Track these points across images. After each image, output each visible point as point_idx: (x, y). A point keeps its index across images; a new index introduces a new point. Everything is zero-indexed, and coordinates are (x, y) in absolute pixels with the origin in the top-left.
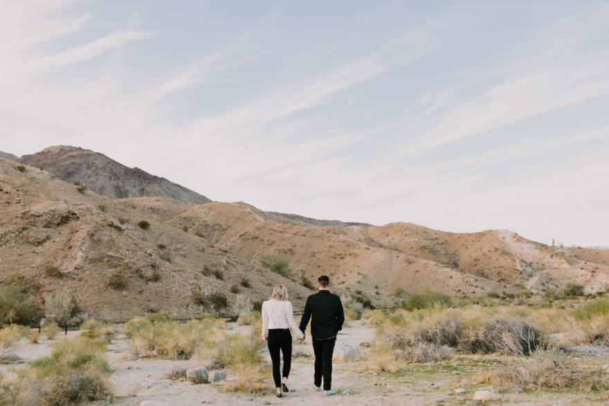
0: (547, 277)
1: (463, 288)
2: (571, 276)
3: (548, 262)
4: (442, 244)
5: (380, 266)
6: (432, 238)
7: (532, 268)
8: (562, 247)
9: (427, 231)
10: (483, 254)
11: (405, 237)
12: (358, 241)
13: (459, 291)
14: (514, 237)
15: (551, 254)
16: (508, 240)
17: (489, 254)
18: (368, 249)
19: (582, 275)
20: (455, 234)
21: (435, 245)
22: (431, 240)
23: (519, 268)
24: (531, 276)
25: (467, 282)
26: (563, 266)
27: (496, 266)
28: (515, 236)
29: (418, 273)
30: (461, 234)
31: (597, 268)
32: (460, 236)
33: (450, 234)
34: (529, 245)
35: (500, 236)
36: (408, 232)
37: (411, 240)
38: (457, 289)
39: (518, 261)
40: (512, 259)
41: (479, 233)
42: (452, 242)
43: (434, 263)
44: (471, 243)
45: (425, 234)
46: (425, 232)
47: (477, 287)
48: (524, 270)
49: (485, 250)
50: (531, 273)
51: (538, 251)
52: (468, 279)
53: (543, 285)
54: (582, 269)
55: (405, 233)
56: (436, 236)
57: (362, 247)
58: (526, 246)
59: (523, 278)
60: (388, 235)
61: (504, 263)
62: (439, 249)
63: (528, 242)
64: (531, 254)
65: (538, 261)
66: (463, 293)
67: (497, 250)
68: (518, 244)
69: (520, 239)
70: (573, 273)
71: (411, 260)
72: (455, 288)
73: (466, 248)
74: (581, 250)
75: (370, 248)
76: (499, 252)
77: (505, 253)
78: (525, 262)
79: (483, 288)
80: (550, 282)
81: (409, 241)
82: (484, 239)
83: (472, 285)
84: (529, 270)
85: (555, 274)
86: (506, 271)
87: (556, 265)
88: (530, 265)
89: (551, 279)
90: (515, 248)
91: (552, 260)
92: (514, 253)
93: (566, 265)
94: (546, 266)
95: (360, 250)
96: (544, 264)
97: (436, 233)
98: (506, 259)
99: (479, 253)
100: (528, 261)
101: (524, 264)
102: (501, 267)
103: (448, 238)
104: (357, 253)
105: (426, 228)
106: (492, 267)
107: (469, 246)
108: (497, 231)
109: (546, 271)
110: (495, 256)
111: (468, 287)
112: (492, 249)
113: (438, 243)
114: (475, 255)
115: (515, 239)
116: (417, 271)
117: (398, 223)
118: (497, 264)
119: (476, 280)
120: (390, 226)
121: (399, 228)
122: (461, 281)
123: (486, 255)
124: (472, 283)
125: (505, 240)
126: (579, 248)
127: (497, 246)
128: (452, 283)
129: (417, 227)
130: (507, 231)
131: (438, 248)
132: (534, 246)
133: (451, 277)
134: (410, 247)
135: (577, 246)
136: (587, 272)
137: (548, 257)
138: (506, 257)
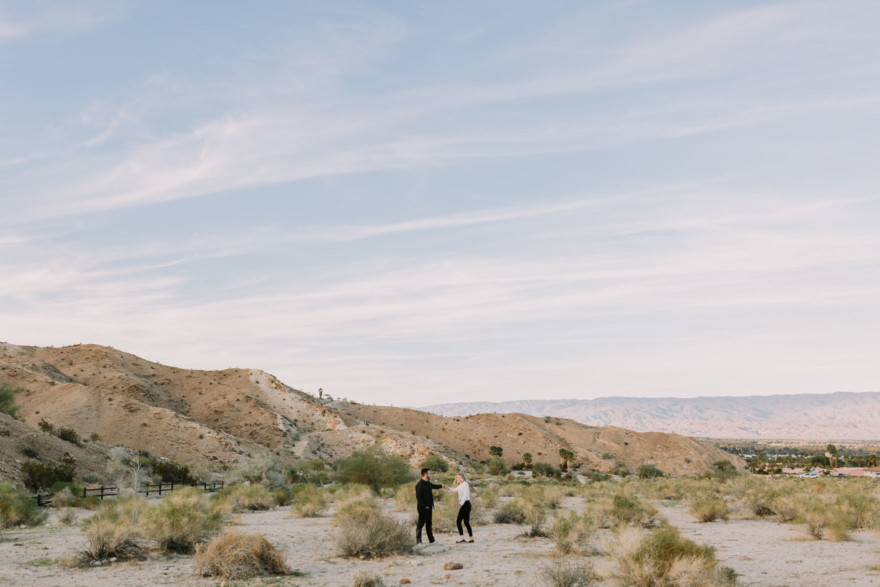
0: (318, 441)
1: (220, 454)
2: (349, 442)
3: (319, 421)
4: (162, 384)
5: (80, 413)
6: (146, 374)
7: (298, 428)
8: (331, 399)
9: (138, 362)
10: (229, 404)
11: (102, 370)
12: (32, 368)
13: (215, 458)
14: (273, 382)
15: (323, 409)
16: (264, 386)
17: (237, 405)
18: (53, 384)
19: (363, 441)
20: (183, 370)
21: (151, 386)
22: (145, 377)
23: (281, 427)
24: (297, 438)
25: (227, 445)
26: (338, 427)
27: (248, 422)
28: (273, 380)
29: (146, 428)
30: (192, 372)
31: (382, 432)
32: (191, 375)
33: (174, 370)
34: (292, 395)
35: (252, 379)
36: (107, 361)
37: (113, 374)
38: (211, 455)
39: (279, 416)
40: (271, 414)
41: (220, 372)
42: (178, 382)
43: (173, 413)
44: (208, 386)
45: (135, 368)
46: (135, 363)
47: (241, 453)
48: (288, 431)
49: (231, 398)
50: (297, 436)
51: (305, 405)
52: (228, 440)
53: (314, 453)
54: (364, 432)
55: (102, 362)
56: (152, 372)
57: (39, 379)
58: (289, 396)
59: (287, 442)
60: (71, 364)
61: (261, 419)
62: (158, 392)
63: (291, 390)
64: (296, 408)
65: (306, 418)
66: (221, 462)
67: (248, 399)
68: (277, 392)
69: (280, 386)
70: (351, 438)
71: (135, 407)
72: (207, 455)
73: (200, 393)
74: (354, 407)
75: (56, 382)
76: (252, 403)
77: (260, 404)
78: (287, 419)
79: (249, 455)
80: (322, 449)
81: (109, 376)
82: (228, 381)
83: (233, 450)
84: (294, 430)
85: (327, 438)
86: (264, 431)
87: (329, 426)
88: (294, 423)
89: (323, 445)
90: (274, 397)
91: (324, 419)
92: (272, 406)
93: (342, 427)
94: (315, 427)
95: (35, 384)
96: (313, 424)
97: (154, 366)
98: (262, 413)
99: (222, 401)
100: (292, 418)
101: (288, 422)
102: (256, 424)
103: (171, 376)
104: (32, 390)
105: (137, 358)
106: (241, 424)
107: (204, 391)
108: (247, 370)
109: (316, 433)
110: (246, 408)
111: (229, 453)
112: (241, 397)
113: (156, 383)
114: (214, 405)
115: (274, 385)
116: (145, 425)
117: (89, 346)
118: (250, 420)
119: (239, 443)
120: (76, 349)
121: (92, 354)
122: (217, 444)
123: (233, 406)
124: (233, 446)
125: (259, 385)
126: (353, 403)
127: (248, 394)
128: (202, 445)
129: (123, 355)
130: (262, 372)
131: (156, 390)
132: (300, 397)
133: (201, 437)
134: (111, 386)
135: (349, 401)
136: (370, 437)
137: (318, 415)
138: (262, 410)
